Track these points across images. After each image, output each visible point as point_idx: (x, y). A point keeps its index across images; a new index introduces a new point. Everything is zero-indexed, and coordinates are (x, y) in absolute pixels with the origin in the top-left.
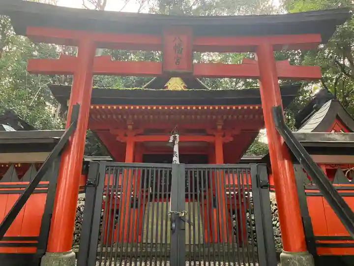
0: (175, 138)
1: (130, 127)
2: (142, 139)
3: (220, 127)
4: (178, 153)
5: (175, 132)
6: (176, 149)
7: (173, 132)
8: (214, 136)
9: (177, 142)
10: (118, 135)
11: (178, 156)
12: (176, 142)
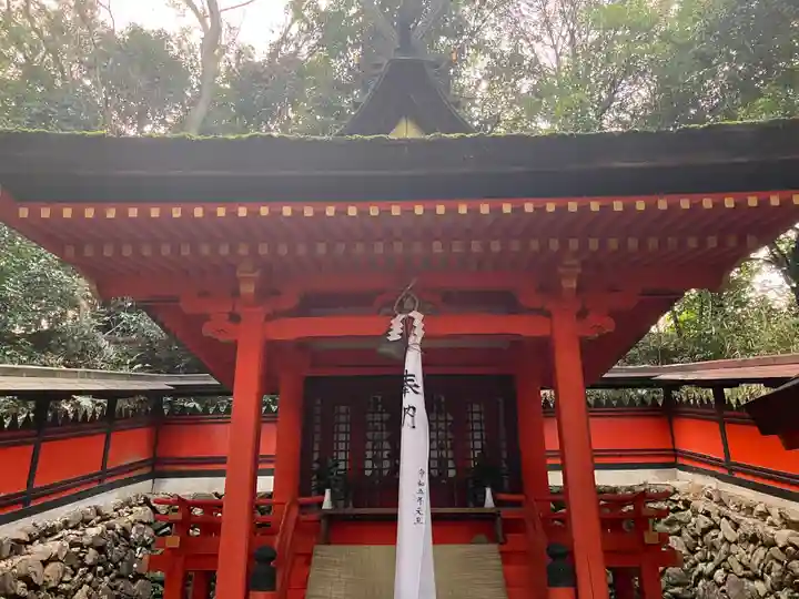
0: (408, 324)
1: (248, 289)
2: (291, 330)
3: (571, 284)
4: (419, 380)
5: (408, 304)
6: (413, 364)
7: (401, 303)
8: (549, 315)
9: (416, 339)
10: (206, 318)
11: (420, 390)
12: (411, 340)
